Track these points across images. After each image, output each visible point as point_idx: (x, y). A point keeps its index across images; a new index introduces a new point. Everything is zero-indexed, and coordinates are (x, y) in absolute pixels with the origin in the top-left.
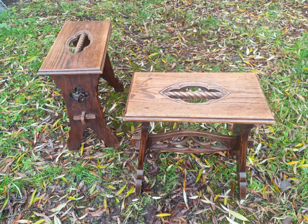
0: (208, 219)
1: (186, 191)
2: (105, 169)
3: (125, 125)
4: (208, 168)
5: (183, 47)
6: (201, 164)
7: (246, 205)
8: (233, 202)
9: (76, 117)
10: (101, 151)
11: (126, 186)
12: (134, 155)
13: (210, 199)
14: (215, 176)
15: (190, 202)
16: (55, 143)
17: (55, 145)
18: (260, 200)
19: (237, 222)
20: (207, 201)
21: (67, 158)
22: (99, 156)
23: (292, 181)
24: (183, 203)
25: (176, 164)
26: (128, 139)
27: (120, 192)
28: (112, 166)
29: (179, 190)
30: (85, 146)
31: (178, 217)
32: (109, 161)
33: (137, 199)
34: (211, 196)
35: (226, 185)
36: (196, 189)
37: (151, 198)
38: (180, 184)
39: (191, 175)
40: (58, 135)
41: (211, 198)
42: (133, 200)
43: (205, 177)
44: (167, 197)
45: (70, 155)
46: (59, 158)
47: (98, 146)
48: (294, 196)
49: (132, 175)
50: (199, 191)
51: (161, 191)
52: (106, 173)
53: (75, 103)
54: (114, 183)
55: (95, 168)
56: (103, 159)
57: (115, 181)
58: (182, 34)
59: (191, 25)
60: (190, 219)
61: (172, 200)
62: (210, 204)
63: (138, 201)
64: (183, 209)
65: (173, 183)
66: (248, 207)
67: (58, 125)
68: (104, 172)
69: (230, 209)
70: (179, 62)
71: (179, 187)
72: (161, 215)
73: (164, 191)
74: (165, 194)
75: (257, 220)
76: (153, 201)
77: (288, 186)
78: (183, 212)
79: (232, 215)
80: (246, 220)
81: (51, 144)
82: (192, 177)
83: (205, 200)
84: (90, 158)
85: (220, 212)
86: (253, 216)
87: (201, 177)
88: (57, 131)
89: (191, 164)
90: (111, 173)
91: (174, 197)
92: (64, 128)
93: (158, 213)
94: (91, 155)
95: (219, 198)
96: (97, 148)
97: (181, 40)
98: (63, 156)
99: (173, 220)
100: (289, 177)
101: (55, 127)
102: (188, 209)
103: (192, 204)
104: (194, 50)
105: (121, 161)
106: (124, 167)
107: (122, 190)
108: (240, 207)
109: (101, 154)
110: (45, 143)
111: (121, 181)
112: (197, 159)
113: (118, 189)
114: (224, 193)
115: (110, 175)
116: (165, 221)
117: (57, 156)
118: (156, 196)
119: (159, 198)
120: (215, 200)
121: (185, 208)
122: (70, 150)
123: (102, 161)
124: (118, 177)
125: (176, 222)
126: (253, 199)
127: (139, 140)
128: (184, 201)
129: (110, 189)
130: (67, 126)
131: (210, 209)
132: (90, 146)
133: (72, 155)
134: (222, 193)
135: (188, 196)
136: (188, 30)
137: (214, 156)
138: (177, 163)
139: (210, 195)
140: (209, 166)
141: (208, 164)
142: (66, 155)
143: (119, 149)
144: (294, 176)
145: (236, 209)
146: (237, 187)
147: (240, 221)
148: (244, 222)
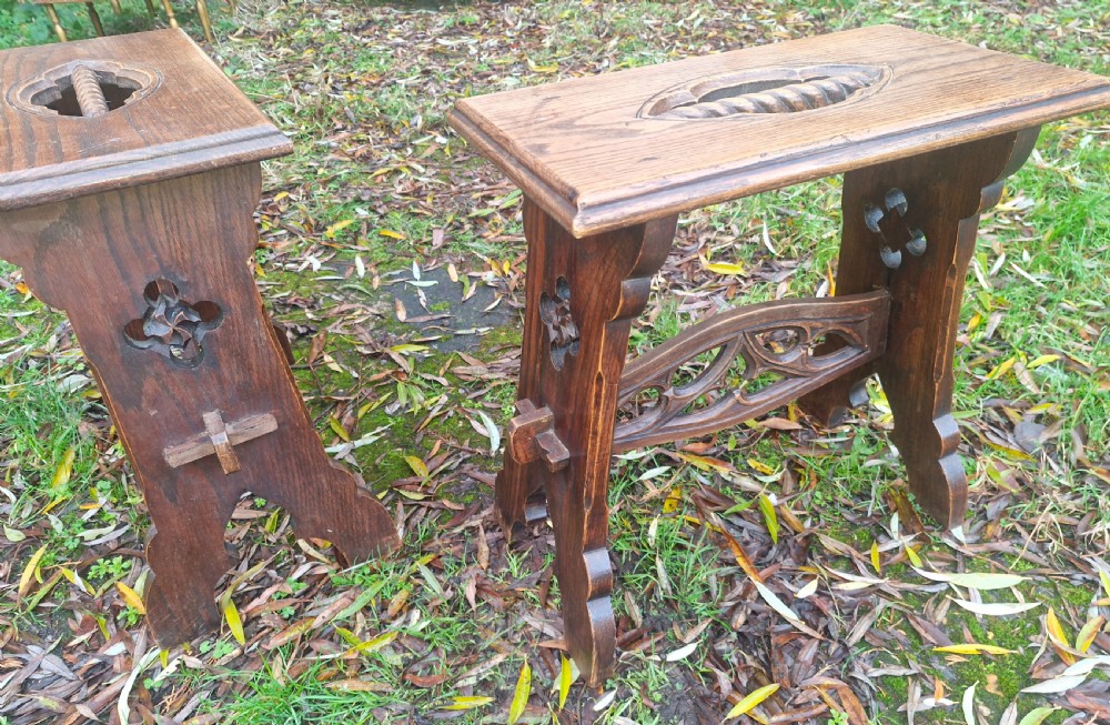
0: (902, 639)
1: (767, 581)
2: (396, 646)
3: (376, 466)
4: (776, 483)
5: (430, 187)
6: (746, 483)
7: (978, 538)
8: (936, 549)
9: (180, 448)
10: (329, 591)
11: (526, 669)
12: (484, 549)
13: (858, 573)
14: (818, 494)
15: (811, 611)
16: (72, 650)
17: (71, 658)
18: (1002, 504)
19: (990, 602)
20: (858, 583)
21: (171, 682)
22: (335, 612)
23: (1039, 418)
24: (785, 627)
25: (664, 511)
26: (420, 507)
27: (519, 704)
28: (417, 622)
29: (739, 589)
30: (240, 600)
31: (804, 684)
32: (391, 610)
33: (611, 696)
34: (856, 561)
35: (872, 507)
36: (788, 563)
37: (663, 663)
38: (729, 570)
39: (741, 529)
40: (68, 612)
41: (861, 567)
42: (598, 707)
43: (791, 514)
44: (717, 631)
45: (182, 666)
46: (130, 701)
47: (300, 580)
48: (1078, 452)
49: (527, 618)
50: (805, 564)
51: (681, 624)
52: (408, 663)
53: (158, 376)
54: (472, 681)
55: (347, 662)
56: (360, 616)
57: (474, 672)
58: (403, 156)
59: (419, 127)
60: (850, 669)
61: (740, 634)
62: (873, 586)
63: (617, 698)
64: (799, 648)
65: (702, 577)
66: (987, 541)
67: (46, 574)
68: (396, 659)
69: (943, 571)
70: (451, 224)
71: (729, 581)
72: (744, 706)
73: (692, 618)
74: (702, 627)
75: (1041, 566)
76: (677, 671)
77: (1039, 433)
78: (807, 654)
79: (965, 590)
80: (1018, 579)
81: (52, 664)
82: (749, 531)
83: (847, 581)
84: (296, 632)
85: (923, 598)
86: (1026, 561)
87: (780, 517)
88: (53, 601)
89: (716, 493)
90: (435, 648)
91: (740, 619)
92: (83, 574)
93: (729, 703)
94: (291, 620)
95: (882, 556)
96: (304, 586)
97: (409, 173)
98: (148, 683)
99: (798, 701)
100: (1022, 410)
101: (34, 587)
102: (819, 636)
103: (818, 612)
104: (476, 187)
105: (445, 589)
106: (474, 606)
107: (522, 691)
108: (968, 551)
109: (338, 600)
110: (14, 669)
111: (498, 659)
112: (724, 471)
113: (502, 698)
114: (887, 535)
115: (433, 658)
116: (774, 719)
117: (118, 695)
118: (674, 649)
119: (690, 649)
120: (878, 569)
121: (803, 641)
122: (169, 645)
123: (361, 622)
124: (470, 653)
125: (808, 703)
126: (980, 512)
127: (547, 426)
128: (782, 620)
129: (467, 710)
130: (101, 561)
131: (883, 603)
132: (268, 593)
133: (193, 662)
134: (882, 538)
135: (785, 597)
136: (417, 142)
137: (766, 442)
138: (666, 508)
139: (850, 560)
140: (777, 477)
141: (767, 472)
142: (159, 677)
143: (406, 554)
144: (1035, 400)
145: (961, 565)
146: (911, 497)
147: (1003, 595)
148: (1015, 591)
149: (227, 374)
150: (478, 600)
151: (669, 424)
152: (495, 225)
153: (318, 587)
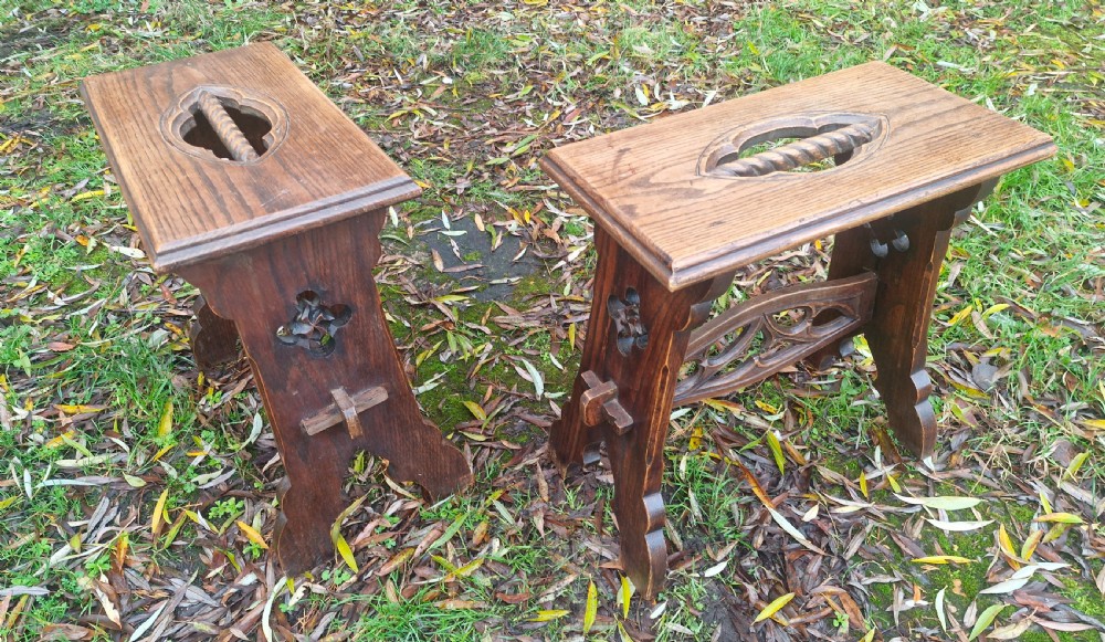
0: (887, 552)
1: (778, 507)
2: (485, 569)
3: (439, 411)
4: (779, 421)
5: (445, 131)
6: (755, 421)
7: (944, 466)
8: (911, 476)
9: (314, 420)
10: (421, 524)
11: (592, 586)
12: (544, 484)
13: (850, 499)
14: (815, 431)
15: (816, 532)
16: (210, 582)
17: (211, 588)
18: (964, 437)
19: (955, 521)
20: (851, 507)
21: (302, 606)
22: (430, 543)
23: (993, 359)
24: (795, 545)
25: (690, 448)
26: (484, 447)
27: (590, 615)
28: (498, 549)
29: (757, 515)
30: (349, 533)
31: (813, 592)
32: (476, 539)
33: (663, 606)
34: (848, 488)
35: (859, 441)
36: (794, 491)
37: (702, 578)
38: (746, 499)
39: (754, 462)
40: (198, 548)
41: (853, 494)
42: (654, 615)
43: (794, 448)
44: (742, 551)
45: (308, 591)
46: (270, 623)
47: (393, 515)
48: (1023, 391)
49: (587, 544)
50: (808, 491)
51: (712, 546)
52: (496, 584)
53: (301, 365)
54: (551, 598)
55: (446, 584)
56: (449, 545)
57: (551, 591)
58: (415, 98)
59: (425, 66)
60: (848, 579)
61: (760, 553)
62: (863, 509)
63: (667, 608)
64: (807, 562)
65: (726, 505)
66: (952, 469)
67: (174, 516)
68: (485, 581)
69: (917, 496)
70: (471, 173)
71: (748, 507)
72: (768, 611)
73: (721, 541)
74: (730, 548)
75: (995, 490)
76: (713, 584)
77: (993, 374)
78: (814, 567)
79: (936, 510)
80: (976, 501)
81: (195, 595)
82: (761, 464)
83: (842, 505)
84: (400, 560)
85: (902, 518)
86: (982, 485)
87: (785, 451)
88: (183, 539)
89: (732, 432)
90: (517, 572)
91: (759, 540)
92: (205, 515)
93: (757, 610)
94: (394, 552)
95: (869, 483)
96: (397, 520)
97: (422, 116)
98: (283, 608)
99: (810, 606)
100: (979, 353)
101: (165, 528)
102: (822, 553)
103: (821, 533)
104: (488, 132)
105: (517, 520)
106: (543, 535)
107: (592, 604)
108: (937, 477)
109: (428, 532)
110: (162, 599)
111: (570, 579)
112: (736, 411)
113: (576, 611)
114: (872, 465)
115: (516, 579)
116: (792, 621)
117: (260, 618)
118: (709, 566)
119: (722, 566)
120: (866, 495)
121: (810, 556)
122: (293, 575)
123: (451, 551)
124: (546, 575)
125: (818, 607)
126: (946, 444)
128: (792, 540)
129: (549, 621)
130: (218, 503)
131: (871, 523)
132: (370, 526)
133: (317, 588)
134: (868, 468)
135: (793, 520)
136: (424, 82)
137: (768, 384)
138: (691, 446)
139: (844, 487)
140: (780, 416)
141: (772, 411)
142: (292, 602)
143: (480, 490)
144: (989, 344)
145: (931, 490)
146: (890, 433)
147: (965, 515)
148: (974, 511)
149: (351, 358)
150: (546, 529)
151: (703, 387)
152: (511, 172)
153: (410, 521)
